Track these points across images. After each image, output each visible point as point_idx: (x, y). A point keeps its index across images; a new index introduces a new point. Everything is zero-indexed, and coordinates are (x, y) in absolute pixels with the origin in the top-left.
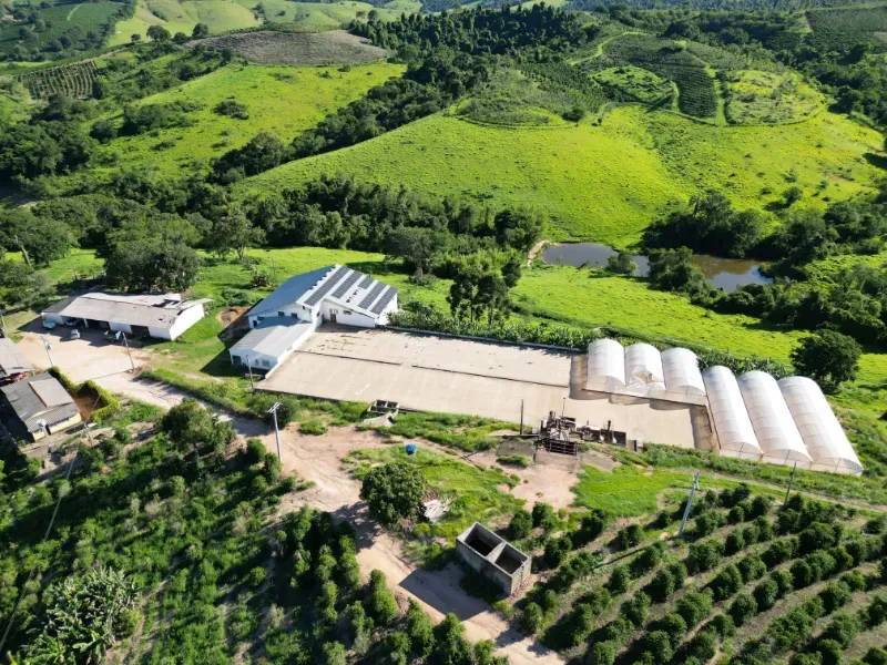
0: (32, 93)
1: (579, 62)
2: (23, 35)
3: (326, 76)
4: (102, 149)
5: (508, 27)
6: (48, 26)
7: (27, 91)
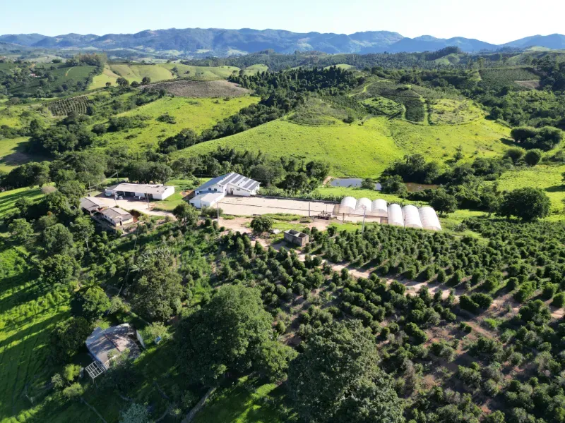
0: (53, 113)
1: (353, 95)
2: (42, 84)
3: (217, 102)
4: (98, 138)
5: (316, 79)
6: (56, 78)
7: (50, 112)
